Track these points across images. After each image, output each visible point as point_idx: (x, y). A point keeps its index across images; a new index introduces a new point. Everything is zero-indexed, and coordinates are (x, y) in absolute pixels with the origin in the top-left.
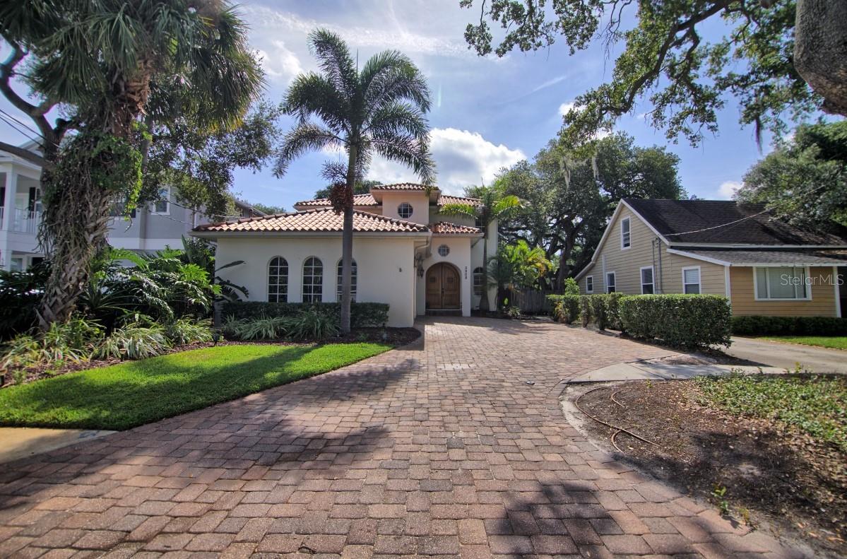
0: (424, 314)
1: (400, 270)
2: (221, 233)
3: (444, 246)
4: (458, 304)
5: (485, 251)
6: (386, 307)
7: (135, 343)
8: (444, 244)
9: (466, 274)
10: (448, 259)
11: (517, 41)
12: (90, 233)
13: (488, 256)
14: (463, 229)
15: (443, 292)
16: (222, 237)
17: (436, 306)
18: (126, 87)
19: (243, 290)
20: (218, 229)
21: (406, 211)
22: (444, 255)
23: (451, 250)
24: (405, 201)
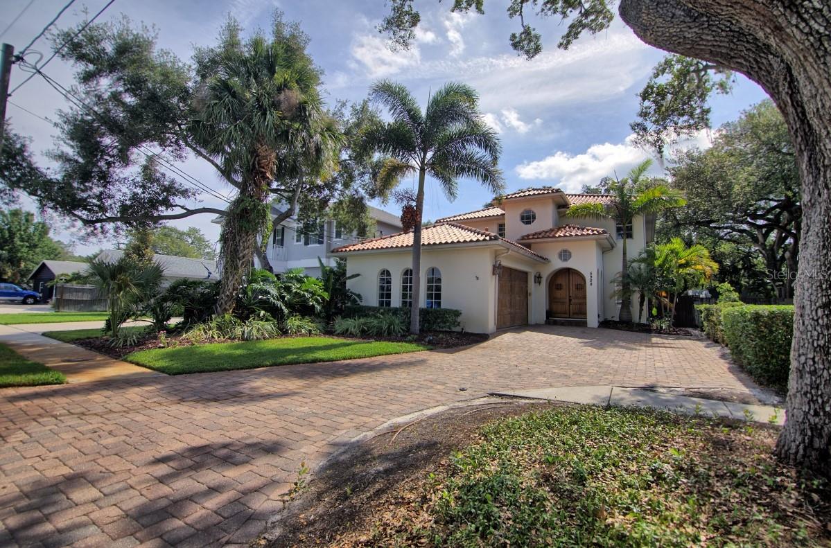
0: (543, 322)
1: (477, 278)
2: (350, 253)
3: (565, 251)
4: (582, 312)
5: (625, 254)
6: (457, 313)
7: (251, 331)
8: (565, 248)
9: (591, 280)
10: (570, 264)
11: (584, 26)
12: (240, 260)
13: (628, 259)
14: (588, 230)
15: (570, 300)
16: (351, 256)
17: (559, 315)
18: (259, 164)
19: (359, 296)
20: (348, 249)
21: (528, 218)
22: (565, 260)
23: (573, 255)
24: (527, 207)
